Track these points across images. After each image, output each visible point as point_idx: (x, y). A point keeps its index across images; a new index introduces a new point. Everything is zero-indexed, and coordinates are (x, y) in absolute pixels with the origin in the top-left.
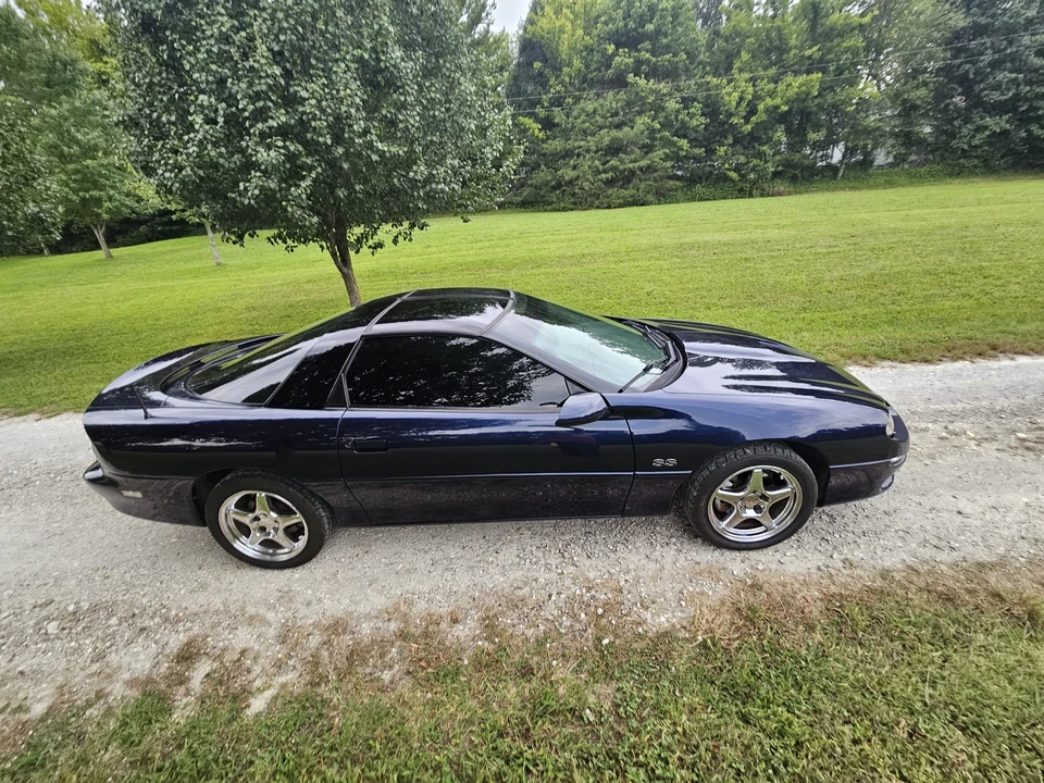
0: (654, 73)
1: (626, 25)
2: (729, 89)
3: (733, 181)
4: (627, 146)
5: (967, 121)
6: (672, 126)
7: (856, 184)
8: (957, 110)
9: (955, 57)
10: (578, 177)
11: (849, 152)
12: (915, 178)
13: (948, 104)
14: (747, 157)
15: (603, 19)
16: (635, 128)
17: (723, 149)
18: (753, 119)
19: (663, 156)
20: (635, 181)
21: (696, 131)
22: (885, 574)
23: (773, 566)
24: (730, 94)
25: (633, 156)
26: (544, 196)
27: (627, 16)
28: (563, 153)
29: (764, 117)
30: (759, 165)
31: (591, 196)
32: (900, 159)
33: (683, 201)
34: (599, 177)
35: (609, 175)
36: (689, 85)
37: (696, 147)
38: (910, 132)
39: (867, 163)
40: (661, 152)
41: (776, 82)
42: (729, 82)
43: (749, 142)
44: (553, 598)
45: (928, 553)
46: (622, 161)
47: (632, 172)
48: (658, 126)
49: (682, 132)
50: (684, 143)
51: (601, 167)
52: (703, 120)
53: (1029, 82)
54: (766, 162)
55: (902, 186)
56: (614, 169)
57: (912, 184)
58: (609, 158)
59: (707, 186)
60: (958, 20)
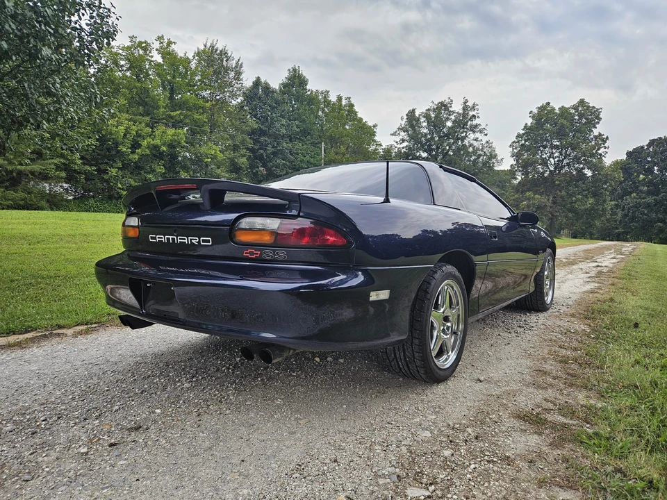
8: (262, 175)
9: (255, 144)
13: (257, 171)
17: (114, 170)
18: (139, 151)
24: (115, 126)
29: (147, 152)
37: (87, 164)
41: (152, 128)
43: (137, 169)
60: (253, 124)
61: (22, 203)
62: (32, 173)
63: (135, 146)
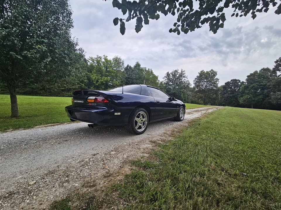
2: (92, 76)
4: (69, 82)
19: (78, 87)
21: (85, 83)
25: (70, 85)
26: (37, 92)
29: (100, 83)
35: (63, 88)
37: (85, 86)
41: (102, 77)
49: (82, 82)
51: (61, 86)
52: (87, 81)
60: (126, 76)
61: (70, 95)
62: (73, 88)
63: (97, 82)
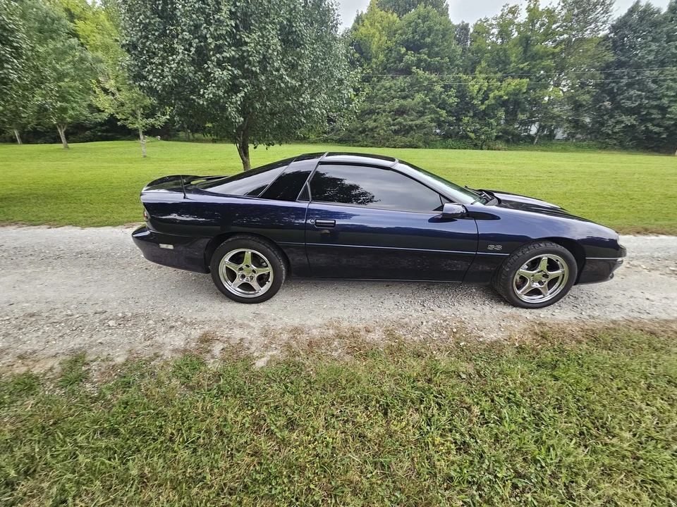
0: (428, 68)
1: (414, 37)
2: (473, 83)
3: (471, 139)
4: (409, 110)
5: (612, 117)
6: (437, 102)
7: (544, 148)
8: (606, 109)
9: (606, 78)
10: (377, 127)
11: (541, 128)
12: (579, 147)
13: (601, 106)
14: (480, 125)
15: (399, 32)
16: (415, 100)
17: (467, 119)
18: (486, 102)
19: (430, 119)
20: (412, 133)
21: (451, 106)
22: (614, 322)
23: (549, 316)
24: (473, 86)
25: (412, 117)
26: (354, 137)
27: (415, 32)
28: (368, 111)
29: (493, 102)
30: (488, 131)
31: (384, 139)
32: (572, 135)
33: (440, 148)
34: (390, 128)
35: (396, 127)
36: (449, 78)
37: (450, 116)
38: (578, 120)
39: (551, 136)
40: (429, 117)
41: (501, 82)
42: (473, 78)
43: (483, 116)
44: (424, 324)
45: (636, 315)
46: (405, 120)
47: (411, 127)
48: (428, 100)
49: (443, 105)
50: (443, 112)
51: (392, 122)
52: (456, 100)
53: (648, 98)
54: (492, 129)
55: (572, 152)
56: (400, 124)
57: (578, 151)
58: (397, 117)
59: (455, 141)
60: (610, 57)
63: (486, 97)
